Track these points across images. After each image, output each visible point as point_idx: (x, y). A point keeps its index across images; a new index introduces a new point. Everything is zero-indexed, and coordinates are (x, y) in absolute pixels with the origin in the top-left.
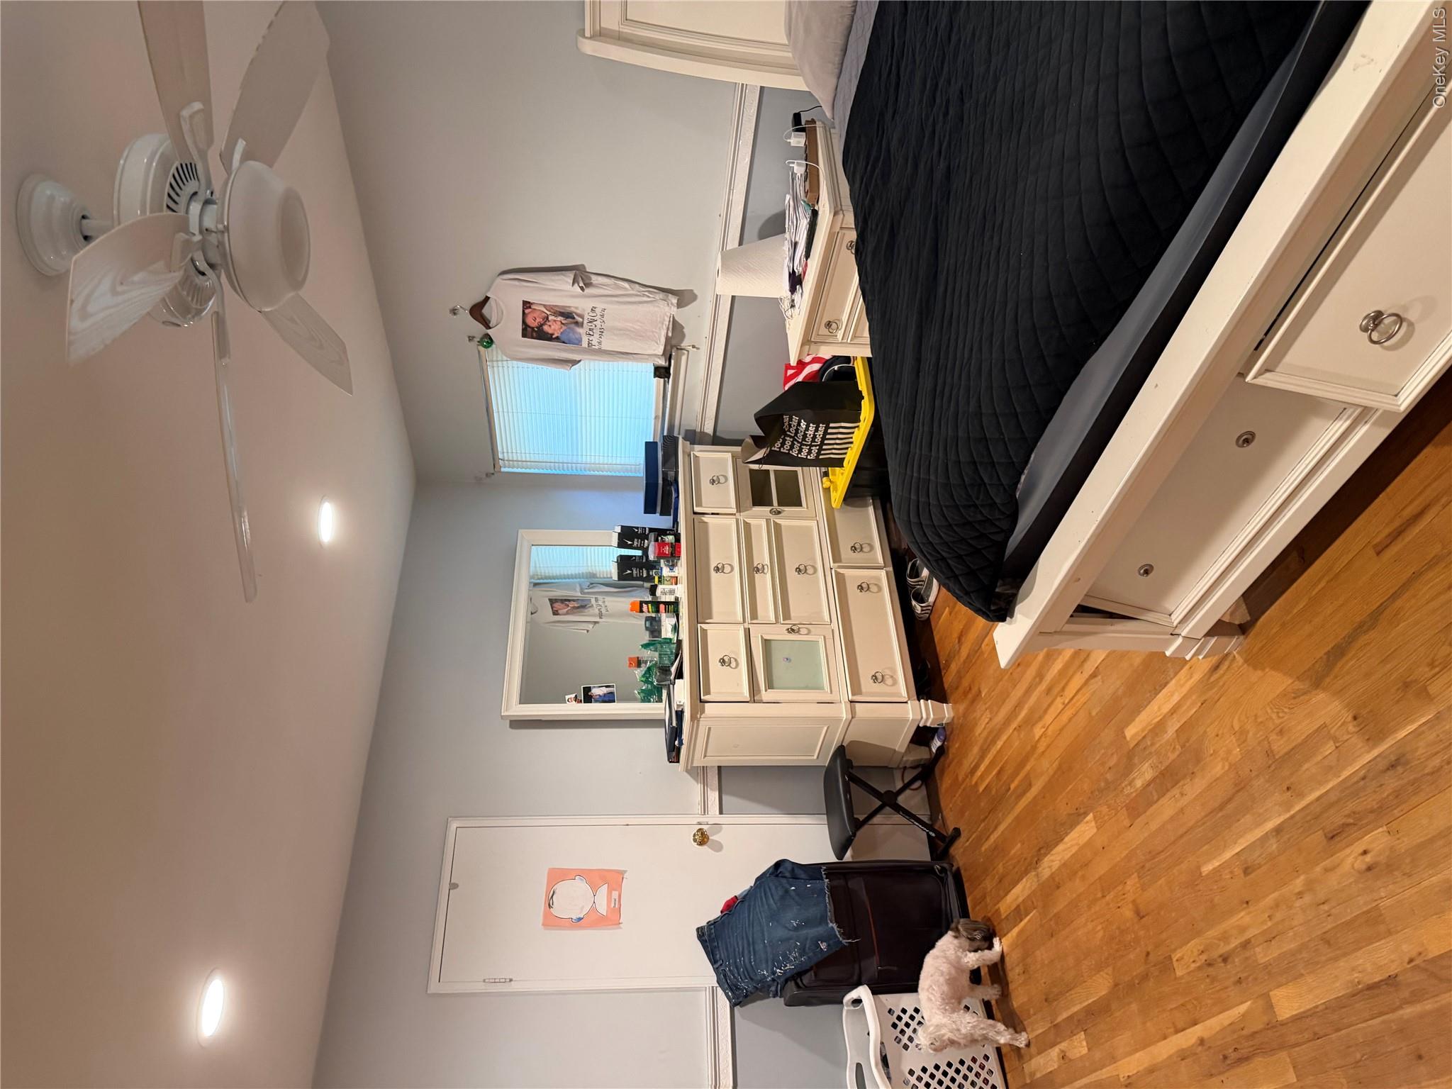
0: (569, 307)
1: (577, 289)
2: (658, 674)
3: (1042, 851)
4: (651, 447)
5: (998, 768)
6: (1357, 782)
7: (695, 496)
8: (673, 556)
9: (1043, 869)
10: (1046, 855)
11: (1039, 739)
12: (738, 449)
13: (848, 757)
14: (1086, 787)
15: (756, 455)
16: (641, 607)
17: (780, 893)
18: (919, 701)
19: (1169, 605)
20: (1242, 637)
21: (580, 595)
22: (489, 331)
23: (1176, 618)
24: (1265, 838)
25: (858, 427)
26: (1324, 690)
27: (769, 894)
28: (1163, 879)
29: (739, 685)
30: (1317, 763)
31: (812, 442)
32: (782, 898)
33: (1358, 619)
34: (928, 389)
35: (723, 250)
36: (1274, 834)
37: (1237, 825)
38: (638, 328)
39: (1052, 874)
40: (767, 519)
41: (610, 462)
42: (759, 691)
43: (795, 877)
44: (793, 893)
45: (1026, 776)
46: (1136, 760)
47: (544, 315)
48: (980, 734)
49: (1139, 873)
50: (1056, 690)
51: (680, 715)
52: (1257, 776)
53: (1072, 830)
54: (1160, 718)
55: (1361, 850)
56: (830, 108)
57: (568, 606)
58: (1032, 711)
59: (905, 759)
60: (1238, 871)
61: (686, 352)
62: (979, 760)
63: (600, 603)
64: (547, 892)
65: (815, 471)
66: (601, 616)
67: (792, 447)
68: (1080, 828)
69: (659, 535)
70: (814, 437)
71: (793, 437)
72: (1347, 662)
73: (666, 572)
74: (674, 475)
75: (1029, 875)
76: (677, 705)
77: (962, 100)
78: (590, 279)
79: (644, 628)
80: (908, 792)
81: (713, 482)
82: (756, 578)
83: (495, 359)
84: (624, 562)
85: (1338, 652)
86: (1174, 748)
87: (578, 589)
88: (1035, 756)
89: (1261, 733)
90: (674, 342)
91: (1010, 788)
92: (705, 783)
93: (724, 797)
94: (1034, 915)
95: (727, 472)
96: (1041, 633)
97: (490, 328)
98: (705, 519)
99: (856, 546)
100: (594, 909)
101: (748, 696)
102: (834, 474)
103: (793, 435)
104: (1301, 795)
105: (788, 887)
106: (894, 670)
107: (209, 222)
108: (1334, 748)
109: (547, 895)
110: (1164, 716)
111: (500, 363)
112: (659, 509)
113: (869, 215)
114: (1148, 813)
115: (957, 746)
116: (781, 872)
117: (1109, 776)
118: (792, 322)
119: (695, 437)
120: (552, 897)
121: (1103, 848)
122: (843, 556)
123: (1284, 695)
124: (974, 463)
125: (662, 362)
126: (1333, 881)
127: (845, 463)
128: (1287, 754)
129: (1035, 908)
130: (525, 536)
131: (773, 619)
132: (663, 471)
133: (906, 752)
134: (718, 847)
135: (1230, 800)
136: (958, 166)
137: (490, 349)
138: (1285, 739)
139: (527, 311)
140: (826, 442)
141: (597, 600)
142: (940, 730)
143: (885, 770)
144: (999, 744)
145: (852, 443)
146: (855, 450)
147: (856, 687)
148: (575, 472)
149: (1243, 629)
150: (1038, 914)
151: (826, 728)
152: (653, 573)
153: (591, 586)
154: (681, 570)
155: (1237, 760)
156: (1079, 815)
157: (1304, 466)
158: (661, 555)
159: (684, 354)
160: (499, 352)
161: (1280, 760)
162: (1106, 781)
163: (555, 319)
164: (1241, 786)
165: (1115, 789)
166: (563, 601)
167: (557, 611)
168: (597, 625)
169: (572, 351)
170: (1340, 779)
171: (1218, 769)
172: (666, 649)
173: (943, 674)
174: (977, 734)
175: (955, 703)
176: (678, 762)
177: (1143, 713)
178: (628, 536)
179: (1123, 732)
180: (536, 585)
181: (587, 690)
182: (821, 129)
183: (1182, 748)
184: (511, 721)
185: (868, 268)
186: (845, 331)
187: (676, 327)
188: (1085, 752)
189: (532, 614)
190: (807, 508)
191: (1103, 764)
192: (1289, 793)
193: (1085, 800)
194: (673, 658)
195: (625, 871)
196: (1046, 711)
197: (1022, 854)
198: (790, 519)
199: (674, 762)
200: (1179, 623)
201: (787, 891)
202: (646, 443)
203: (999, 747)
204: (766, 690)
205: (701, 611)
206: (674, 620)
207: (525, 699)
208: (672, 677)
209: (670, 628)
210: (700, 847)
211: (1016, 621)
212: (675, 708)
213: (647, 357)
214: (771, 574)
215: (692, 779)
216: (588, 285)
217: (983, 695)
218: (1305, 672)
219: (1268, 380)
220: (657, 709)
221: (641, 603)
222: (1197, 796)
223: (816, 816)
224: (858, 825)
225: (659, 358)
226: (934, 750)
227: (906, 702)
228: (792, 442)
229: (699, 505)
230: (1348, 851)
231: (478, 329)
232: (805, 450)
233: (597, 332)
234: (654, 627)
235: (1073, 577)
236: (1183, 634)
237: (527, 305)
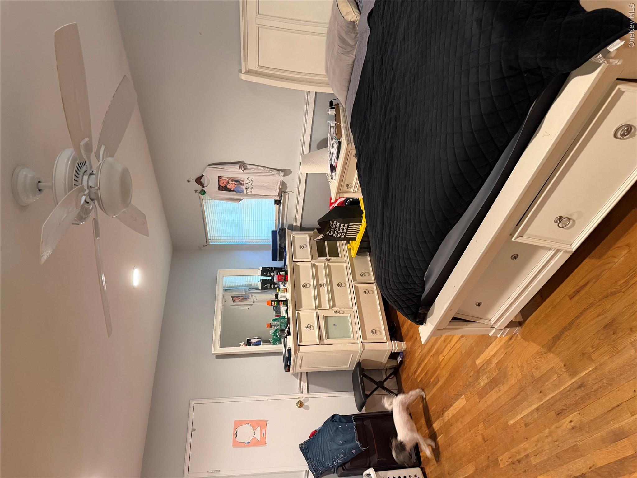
0: (238, 178)
1: (241, 171)
2: (280, 332)
3: (445, 409)
4: (274, 233)
5: (425, 372)
6: (567, 392)
7: (293, 254)
8: (285, 280)
9: (445, 417)
10: (446, 411)
11: (441, 361)
12: (312, 232)
13: (362, 367)
14: (461, 384)
15: (318, 237)
16: (272, 303)
17: (335, 429)
18: (391, 341)
19: (489, 317)
20: (520, 328)
21: (244, 294)
22: (204, 188)
23: (492, 322)
24: (532, 413)
25: (361, 224)
26: (553, 352)
27: (330, 429)
28: (493, 426)
29: (315, 337)
30: (552, 383)
31: (342, 231)
32: (336, 431)
33: (564, 325)
34: (387, 234)
35: (302, 154)
36: (536, 411)
37: (521, 405)
38: (267, 185)
39: (449, 420)
40: (324, 263)
41: (257, 238)
42: (323, 340)
43: (341, 422)
44: (340, 429)
45: (437, 376)
46: (481, 374)
47: (227, 181)
48: (417, 357)
49: (483, 422)
50: (448, 341)
51: (289, 351)
52: (528, 386)
53: (456, 401)
54: (489, 358)
55: (569, 420)
56: (345, 104)
57: (240, 298)
58: (438, 349)
59: (386, 366)
60: (523, 425)
61: (288, 194)
62: (417, 368)
63: (254, 297)
64: (234, 431)
65: (344, 242)
66: (254, 302)
67: (334, 233)
68: (460, 400)
69: (279, 272)
70: (343, 229)
71: (334, 229)
72: (561, 342)
73: (282, 287)
74: (284, 245)
75: (440, 419)
76: (288, 347)
77: (396, 120)
78: (247, 166)
79: (273, 310)
80: (388, 380)
81: (301, 247)
82: (320, 289)
83: (206, 199)
84: (264, 282)
85: (557, 338)
86: (496, 371)
87: (244, 291)
88: (440, 368)
89: (529, 368)
90: (283, 190)
91: (430, 381)
92: (301, 380)
93: (309, 385)
94: (442, 436)
95: (307, 243)
96: (438, 329)
97: (204, 187)
98: (298, 264)
99: (362, 273)
100: (254, 438)
101: (319, 342)
102: (352, 243)
103: (334, 228)
104: (546, 396)
105: (337, 425)
106: (380, 328)
107: (91, 184)
108: (557, 377)
109: (234, 432)
110: (491, 357)
111: (209, 201)
112: (278, 259)
113: (362, 153)
114: (486, 397)
115: (408, 361)
116: (335, 420)
117: (470, 380)
118: (332, 184)
119: (293, 228)
120: (236, 433)
121: (469, 410)
122: (357, 278)
123: (537, 353)
124: (406, 267)
125: (278, 199)
126: (559, 432)
127: (357, 239)
128: (539, 378)
129: (442, 434)
130: (221, 272)
131: (328, 307)
132: (279, 244)
133: (387, 362)
134: (307, 408)
135: (518, 395)
136: (395, 146)
137: (204, 196)
138: (538, 371)
139: (220, 180)
140: (348, 231)
141: (252, 296)
142: (401, 353)
143: (378, 371)
144: (426, 361)
145: (359, 231)
146: (360, 234)
147: (364, 336)
148: (241, 243)
149: (520, 324)
150: (443, 436)
151: (352, 355)
152: (276, 286)
153: (250, 290)
154: (288, 286)
155: (520, 378)
156: (459, 395)
157: (538, 267)
158: (279, 280)
159: (287, 195)
160: (208, 197)
161: (537, 380)
162: (469, 382)
163: (232, 183)
164: (522, 389)
165: (473, 385)
166: (237, 297)
167: (235, 301)
168: (252, 306)
169: (239, 195)
170: (560, 390)
171: (513, 381)
172: (283, 321)
173: (401, 329)
174: (416, 356)
175: (407, 342)
176: (289, 371)
177: (483, 355)
178: (265, 271)
179: (475, 362)
180: (226, 290)
181: (249, 340)
182: (341, 107)
183: (498, 371)
184: (216, 356)
185: (362, 175)
186: (354, 188)
187: (284, 184)
188: (460, 368)
189: (224, 302)
190: (341, 257)
191: (468, 375)
192: (541, 394)
193: (461, 389)
194: (286, 325)
195: (268, 421)
196: (444, 349)
197: (436, 410)
198: (334, 262)
199: (287, 371)
200: (494, 323)
201: (337, 428)
202: (272, 231)
203: (425, 363)
204: (326, 339)
205: (297, 305)
206: (286, 308)
207: (223, 345)
208: (286, 335)
209: (284, 312)
210: (300, 408)
211: (427, 325)
212: (287, 348)
213: (271, 197)
214: (327, 287)
215: (295, 378)
216: (246, 169)
217: (418, 340)
218: (545, 344)
219: (520, 240)
220: (279, 347)
221: (272, 301)
222: (505, 392)
223: (349, 392)
224: (367, 396)
225: (277, 197)
226: (399, 362)
227: (386, 342)
228: (334, 231)
229: (295, 258)
230: (564, 420)
231: (199, 187)
232: (340, 234)
233: (250, 187)
234: (278, 311)
235: (449, 309)
236: (496, 327)
237: (220, 177)
